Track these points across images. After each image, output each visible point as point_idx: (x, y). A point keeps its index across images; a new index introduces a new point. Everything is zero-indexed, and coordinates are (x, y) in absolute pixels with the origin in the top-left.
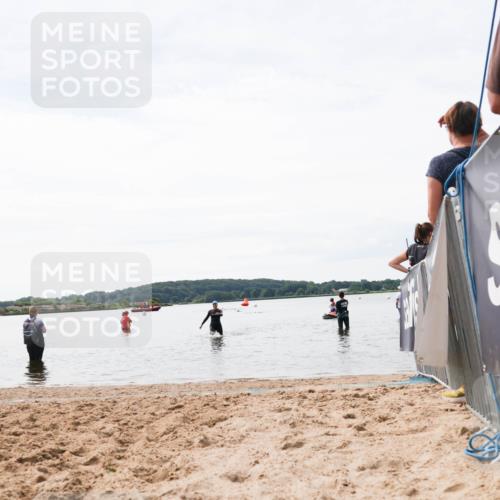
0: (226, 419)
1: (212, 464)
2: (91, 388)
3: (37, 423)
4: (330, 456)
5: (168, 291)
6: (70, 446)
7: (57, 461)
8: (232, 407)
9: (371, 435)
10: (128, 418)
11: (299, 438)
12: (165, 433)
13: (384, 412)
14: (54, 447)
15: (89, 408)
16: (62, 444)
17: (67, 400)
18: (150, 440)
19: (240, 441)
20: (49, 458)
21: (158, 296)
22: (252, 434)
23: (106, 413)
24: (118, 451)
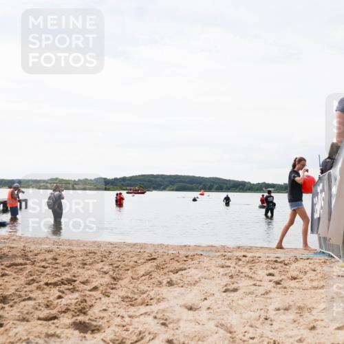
0: (185, 269)
1: (175, 298)
2: (94, 242)
3: (58, 261)
4: (257, 299)
5: (150, 181)
6: (80, 278)
7: (71, 287)
8: (190, 262)
9: (285, 288)
10: (119, 263)
11: (235, 286)
12: (143, 275)
13: (295, 274)
14: (69, 277)
15: (94, 255)
16: (74, 276)
17: (78, 249)
18: (133, 279)
19: (195, 284)
20: (65, 284)
21: (143, 184)
22: (203, 280)
23: (104, 259)
24: (112, 284)
